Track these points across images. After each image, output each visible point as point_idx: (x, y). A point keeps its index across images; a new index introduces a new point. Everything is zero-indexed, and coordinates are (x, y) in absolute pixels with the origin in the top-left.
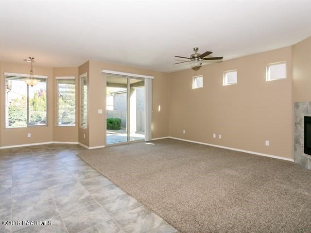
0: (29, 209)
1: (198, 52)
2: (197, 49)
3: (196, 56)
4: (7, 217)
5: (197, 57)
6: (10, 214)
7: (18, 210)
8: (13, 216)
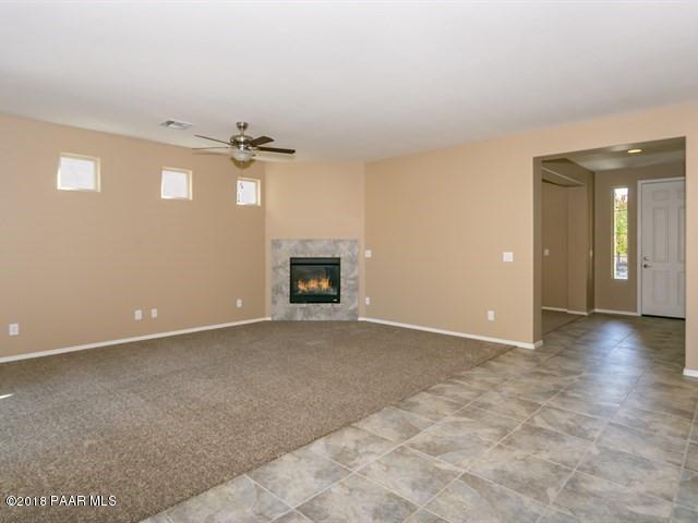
0: (545, 456)
1: (246, 133)
2: (245, 127)
3: (242, 139)
4: (588, 467)
5: (244, 143)
6: (578, 469)
7: (564, 467)
8: (577, 461)
